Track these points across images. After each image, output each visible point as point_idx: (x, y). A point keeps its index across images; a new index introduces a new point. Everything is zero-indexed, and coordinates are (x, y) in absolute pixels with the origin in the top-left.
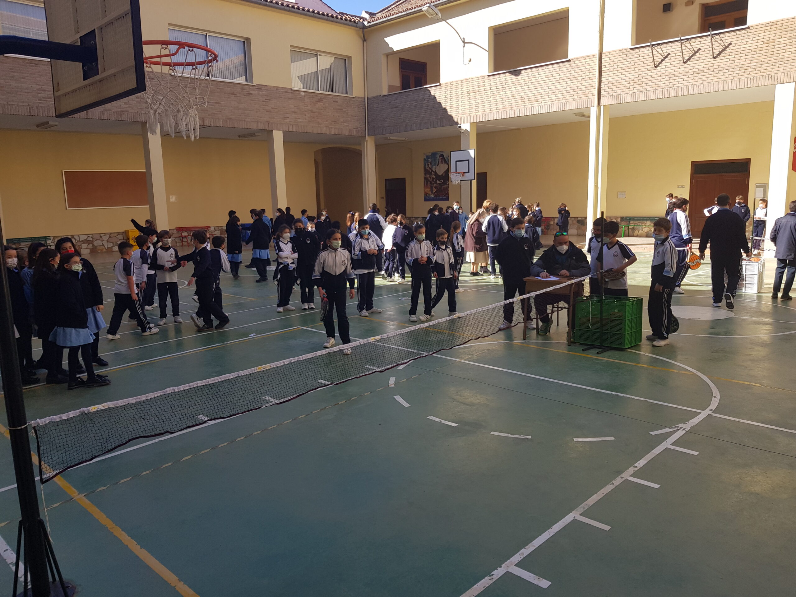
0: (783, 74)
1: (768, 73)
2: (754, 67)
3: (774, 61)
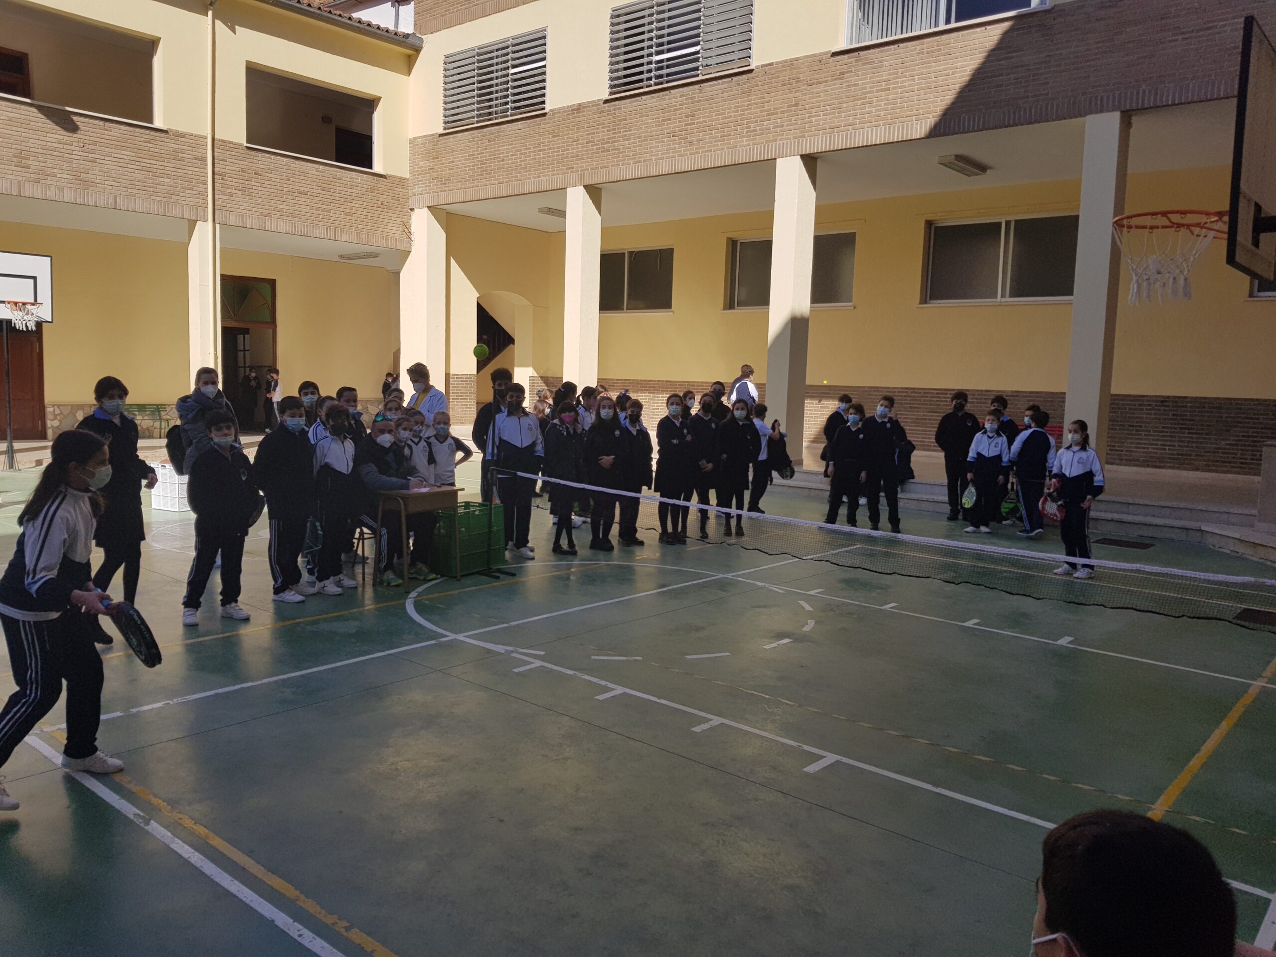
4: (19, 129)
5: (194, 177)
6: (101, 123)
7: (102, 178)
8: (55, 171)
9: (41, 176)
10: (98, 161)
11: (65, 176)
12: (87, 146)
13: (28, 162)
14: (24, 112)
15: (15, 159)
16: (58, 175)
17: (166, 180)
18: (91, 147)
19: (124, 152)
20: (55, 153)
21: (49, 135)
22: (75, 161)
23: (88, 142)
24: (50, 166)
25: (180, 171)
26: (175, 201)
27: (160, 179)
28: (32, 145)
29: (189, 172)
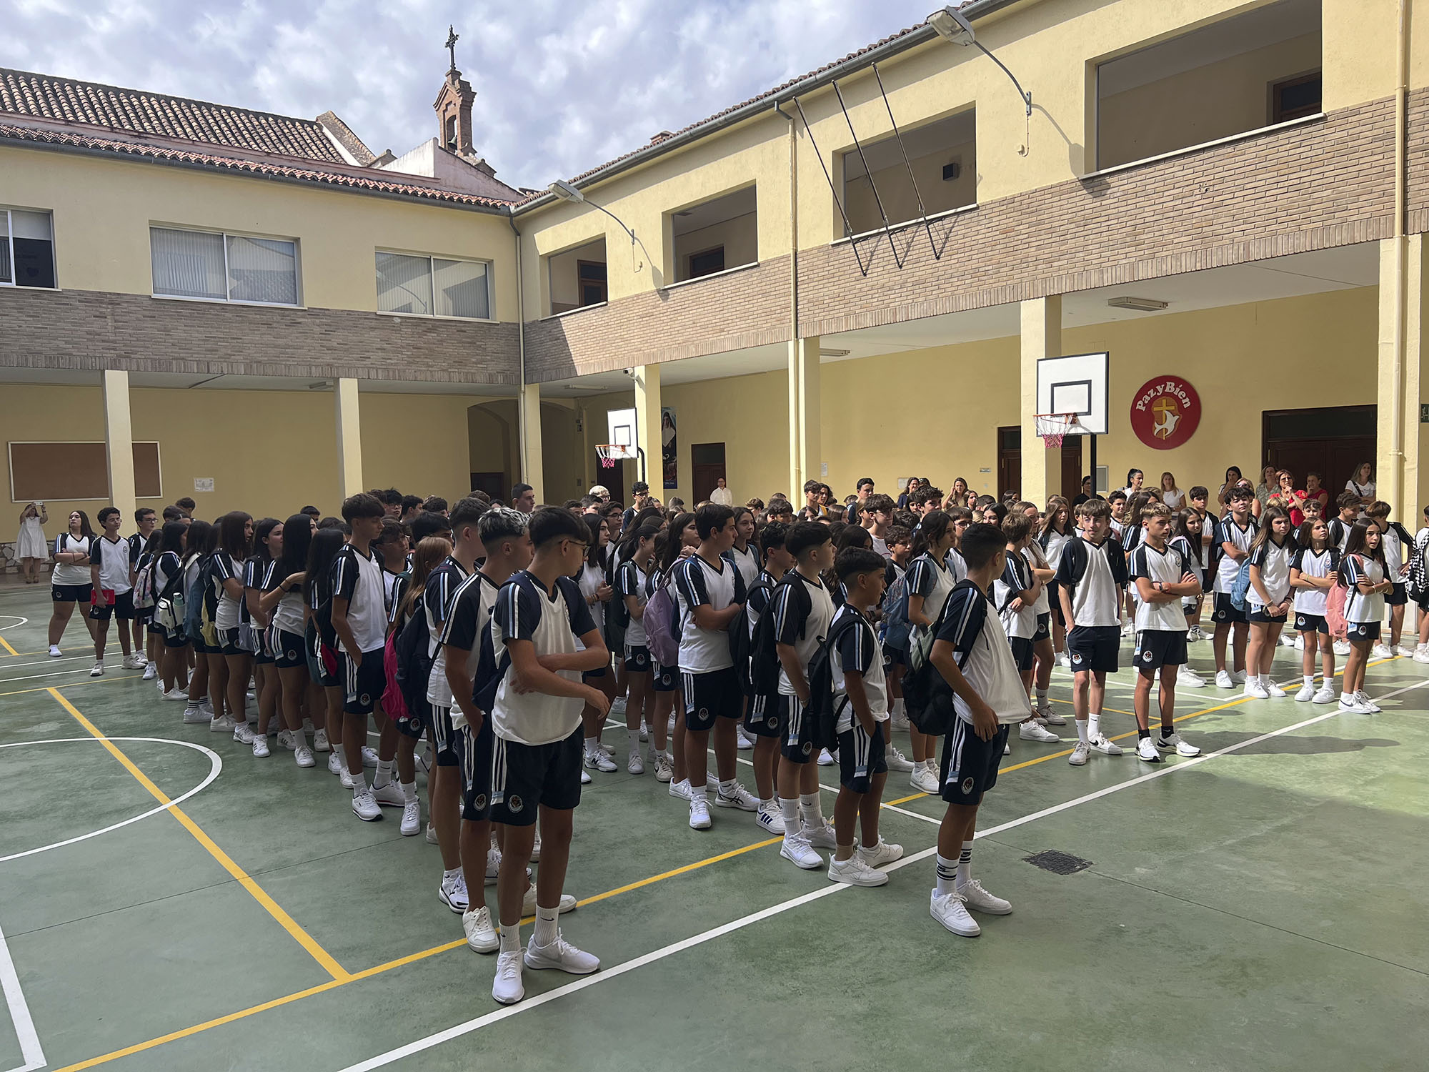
0: (1027, 285)
1: (1009, 282)
2: (990, 272)
3: (1015, 262)
4: (1134, 201)
5: (1374, 171)
6: (1229, 149)
7: (1230, 224)
8: (1171, 236)
9: (1155, 250)
10: (1226, 203)
11: (1183, 239)
12: (1211, 189)
13: (1144, 236)
14: (1139, 178)
15: (1128, 239)
16: (1175, 241)
17: (1325, 193)
18: (1217, 187)
19: (1259, 177)
20: (1172, 214)
21: (1166, 194)
22: (1197, 215)
23: (1212, 183)
24: (1165, 232)
25: (1350, 169)
26: (1339, 221)
27: (1315, 195)
28: (1146, 215)
29: (1365, 166)
